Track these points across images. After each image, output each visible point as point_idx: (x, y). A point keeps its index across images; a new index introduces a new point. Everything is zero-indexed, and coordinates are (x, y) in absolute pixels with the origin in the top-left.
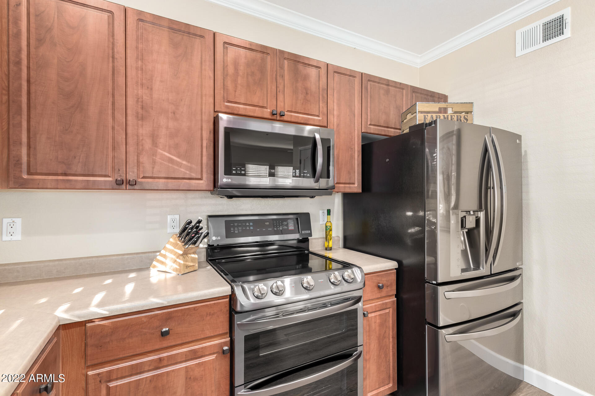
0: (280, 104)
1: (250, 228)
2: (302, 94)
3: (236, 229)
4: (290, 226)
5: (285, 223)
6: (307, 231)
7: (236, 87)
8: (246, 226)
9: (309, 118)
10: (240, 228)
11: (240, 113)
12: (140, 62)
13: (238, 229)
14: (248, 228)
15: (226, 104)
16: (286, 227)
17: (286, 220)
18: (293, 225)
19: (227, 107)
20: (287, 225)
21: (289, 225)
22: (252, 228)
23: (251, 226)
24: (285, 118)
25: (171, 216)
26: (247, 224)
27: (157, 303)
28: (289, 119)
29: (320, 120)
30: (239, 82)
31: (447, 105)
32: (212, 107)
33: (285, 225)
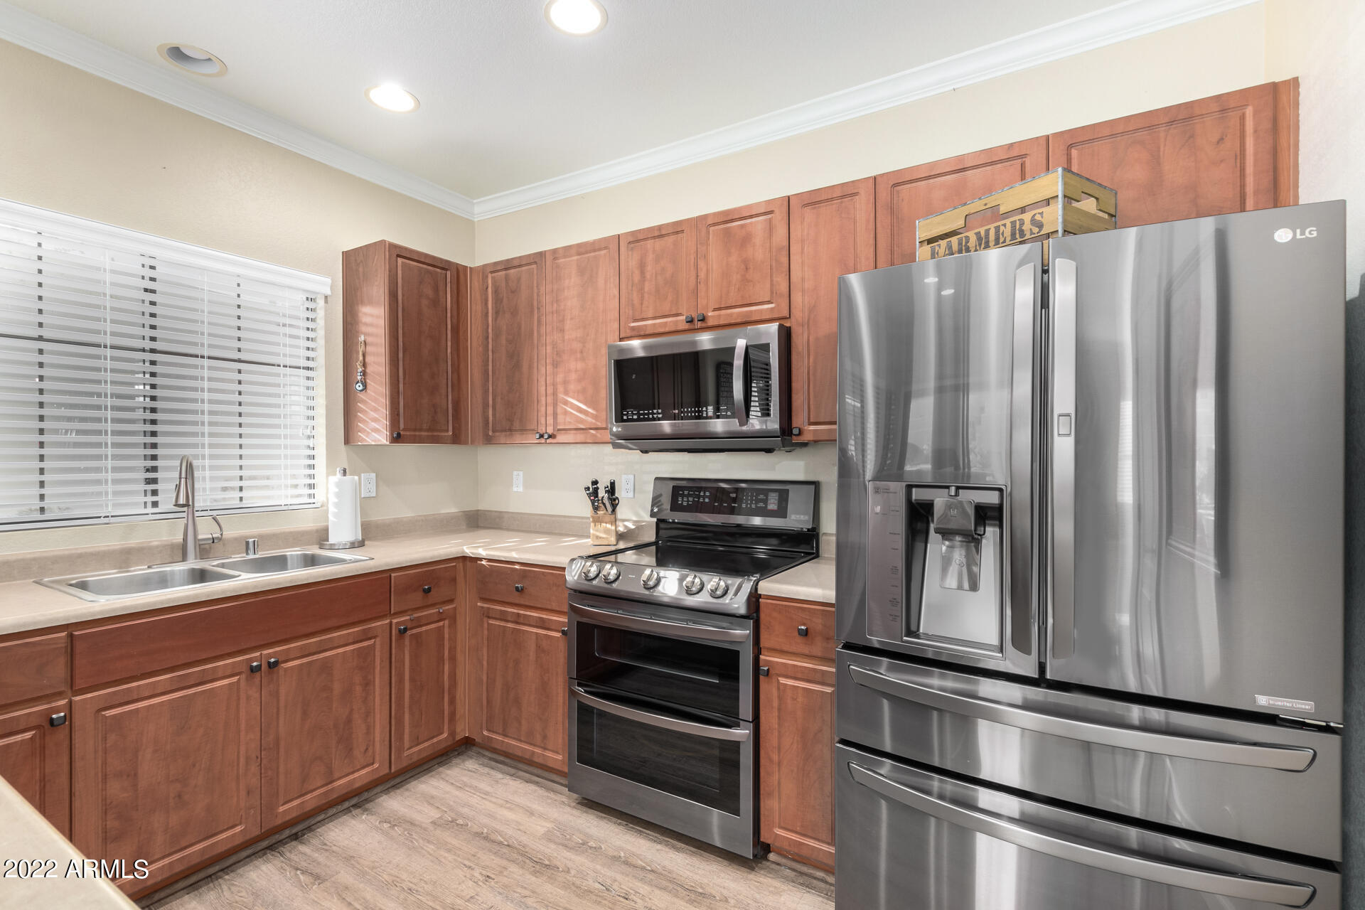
0: (702, 302)
1: (704, 499)
2: (737, 273)
3: (685, 499)
4: (771, 503)
5: (761, 497)
6: (802, 516)
7: (642, 298)
8: (699, 497)
9: (751, 312)
10: (691, 499)
11: (647, 332)
12: (555, 305)
13: (688, 499)
14: (701, 500)
15: (633, 324)
16: (761, 505)
17: (766, 492)
18: (776, 502)
19: (633, 329)
20: (765, 501)
21: (769, 502)
22: (707, 500)
23: (707, 497)
24: (710, 323)
25: (625, 476)
26: (702, 494)
27: (515, 558)
28: (716, 323)
29: (772, 309)
30: (646, 289)
31: (984, 203)
32: (617, 333)
33: (761, 501)
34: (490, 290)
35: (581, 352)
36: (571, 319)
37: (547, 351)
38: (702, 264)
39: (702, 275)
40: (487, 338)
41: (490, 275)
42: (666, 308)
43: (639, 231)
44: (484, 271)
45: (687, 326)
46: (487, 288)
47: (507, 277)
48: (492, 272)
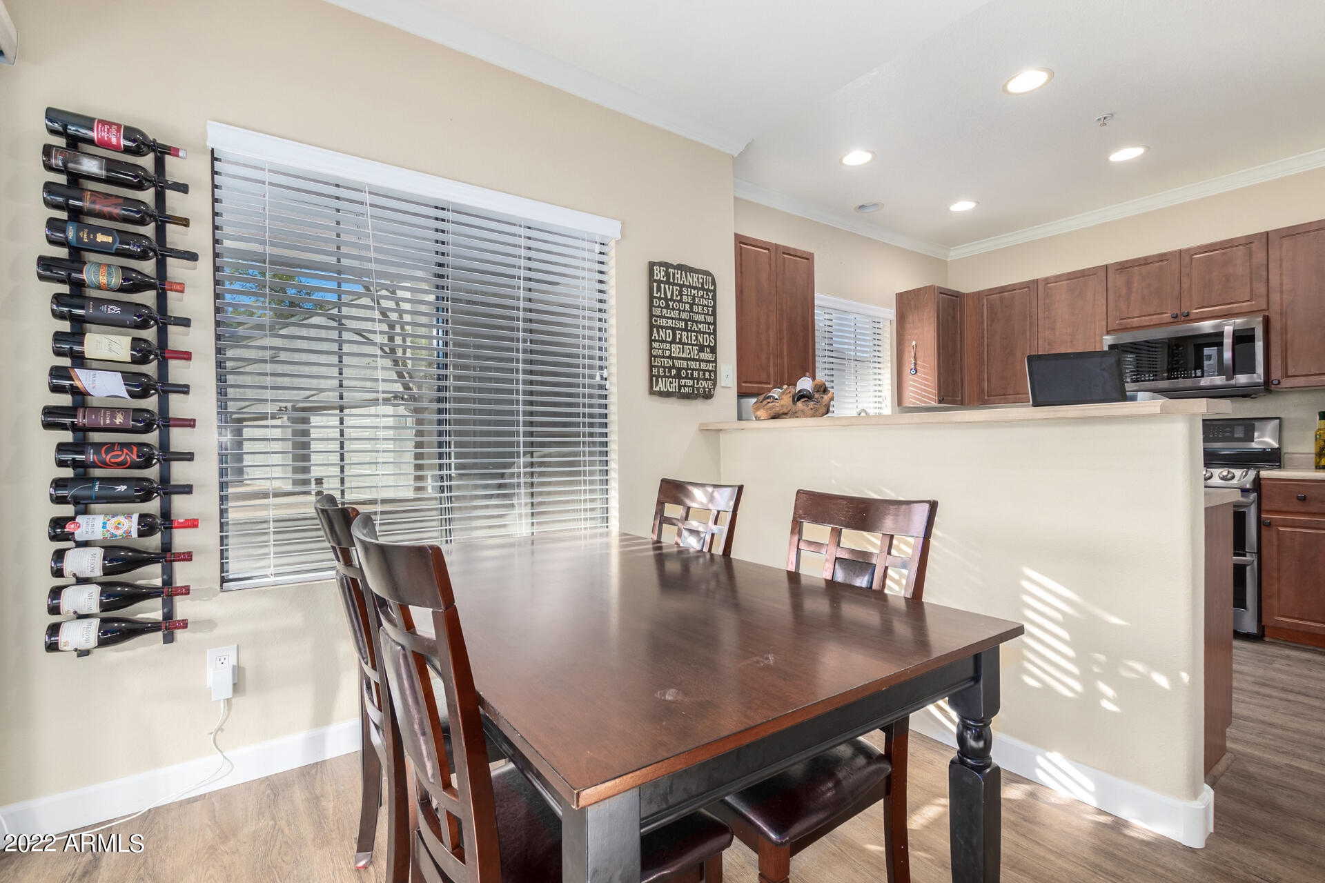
2: (1218, 284)
4: (1237, 433)
5: (1228, 429)
7: (1129, 305)
9: (1231, 308)
11: (1134, 326)
15: (1118, 322)
16: (1228, 434)
17: (1232, 426)
18: (1243, 432)
19: (1120, 324)
20: (1232, 432)
24: (1192, 317)
28: (1198, 317)
29: (1253, 305)
32: (1105, 328)
33: (1228, 432)
34: (985, 306)
35: (1071, 342)
36: (1062, 321)
37: (1039, 343)
38: (1185, 280)
39: (1185, 287)
40: (983, 337)
41: (985, 298)
42: (1152, 309)
43: (1126, 261)
44: (979, 295)
45: (1172, 320)
46: (983, 305)
47: (1001, 299)
48: (987, 295)
